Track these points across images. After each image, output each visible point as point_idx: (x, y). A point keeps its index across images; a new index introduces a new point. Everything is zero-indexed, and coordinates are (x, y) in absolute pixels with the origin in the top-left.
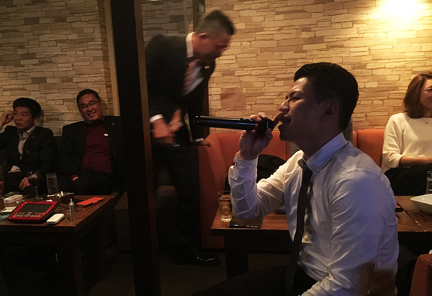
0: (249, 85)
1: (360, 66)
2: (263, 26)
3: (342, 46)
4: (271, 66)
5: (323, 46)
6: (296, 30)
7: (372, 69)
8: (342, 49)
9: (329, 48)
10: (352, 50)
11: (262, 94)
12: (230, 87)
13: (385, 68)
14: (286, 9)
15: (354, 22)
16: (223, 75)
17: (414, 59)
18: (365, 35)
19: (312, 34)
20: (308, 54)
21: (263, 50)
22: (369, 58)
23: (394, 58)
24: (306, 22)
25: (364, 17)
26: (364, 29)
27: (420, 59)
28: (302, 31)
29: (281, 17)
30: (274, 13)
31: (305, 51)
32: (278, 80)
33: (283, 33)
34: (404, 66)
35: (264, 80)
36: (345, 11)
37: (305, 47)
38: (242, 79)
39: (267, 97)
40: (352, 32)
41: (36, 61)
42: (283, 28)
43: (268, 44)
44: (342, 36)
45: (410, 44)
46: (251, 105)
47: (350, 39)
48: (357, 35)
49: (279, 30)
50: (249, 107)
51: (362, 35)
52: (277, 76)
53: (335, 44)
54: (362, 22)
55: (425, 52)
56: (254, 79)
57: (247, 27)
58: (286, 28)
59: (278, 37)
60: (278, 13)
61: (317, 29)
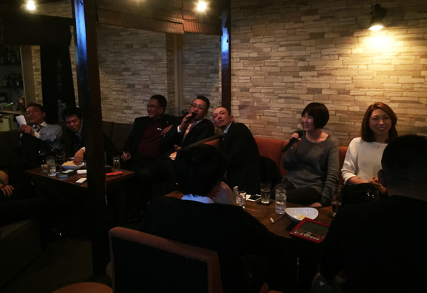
0: (259, 100)
1: (344, 92)
2: (270, 55)
3: (330, 75)
5: (315, 73)
7: (354, 96)
9: (319, 75)
10: (338, 78)
12: (246, 100)
14: (287, 43)
15: (340, 55)
16: (241, 91)
17: (392, 90)
18: (349, 67)
19: (306, 64)
20: (303, 79)
21: (270, 74)
22: (352, 86)
24: (303, 53)
25: (349, 52)
27: (398, 90)
29: (283, 49)
30: (278, 45)
31: (301, 77)
32: (280, 98)
33: (284, 62)
35: (270, 97)
36: (333, 45)
37: (301, 74)
38: (254, 95)
39: (271, 111)
40: (338, 63)
43: (274, 69)
44: (330, 67)
45: (388, 76)
46: (260, 116)
47: (336, 69)
48: (342, 66)
49: (281, 59)
50: (258, 117)
51: (346, 66)
53: (324, 72)
54: (347, 55)
55: (402, 84)
56: (262, 96)
57: (258, 55)
58: (286, 58)
59: (281, 64)
60: (281, 46)
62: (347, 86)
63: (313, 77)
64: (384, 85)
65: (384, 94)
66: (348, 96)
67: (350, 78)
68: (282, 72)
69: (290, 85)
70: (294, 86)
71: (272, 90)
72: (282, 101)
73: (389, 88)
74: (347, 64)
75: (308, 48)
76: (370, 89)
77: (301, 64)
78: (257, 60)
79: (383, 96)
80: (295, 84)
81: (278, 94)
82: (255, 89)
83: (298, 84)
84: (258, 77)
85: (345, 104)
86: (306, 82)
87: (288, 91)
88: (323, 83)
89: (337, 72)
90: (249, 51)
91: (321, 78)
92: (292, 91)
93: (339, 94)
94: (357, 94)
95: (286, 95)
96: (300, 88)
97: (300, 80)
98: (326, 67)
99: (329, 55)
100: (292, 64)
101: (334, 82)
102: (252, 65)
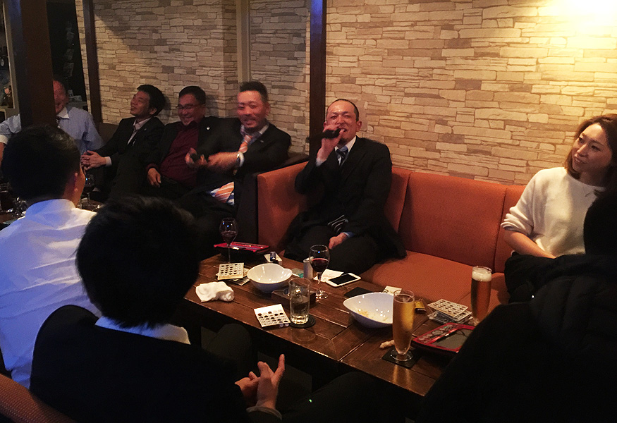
1: (521, 88)
4: (400, 75)
6: (433, 27)
7: (539, 94)
8: (496, 58)
9: (477, 56)
10: (511, 61)
11: (387, 113)
13: (560, 94)
18: (532, 41)
23: (576, 79)
26: (531, 30)
28: (442, 29)
32: (407, 95)
33: (417, 31)
34: (591, 94)
40: (513, 35)
41: (166, 48)
42: (418, 24)
47: (508, 44)
48: (519, 40)
51: (527, 40)
52: (406, 90)
58: (420, 23)
59: (410, 35)
61: (462, 27)
62: (527, 76)
63: (466, 58)
64: (596, 75)
65: (596, 92)
66: (528, 95)
67: (533, 62)
68: (413, 51)
69: (426, 73)
70: (431, 75)
71: (394, 81)
72: (411, 100)
73: (605, 82)
74: (528, 35)
75: (460, 6)
76: (570, 83)
77: (445, 35)
78: (370, 27)
79: (592, 96)
80: (435, 71)
81: (405, 88)
82: (366, 79)
83: (438, 71)
84: (371, 58)
85: (521, 110)
86: (454, 67)
87: (422, 83)
88: (483, 70)
89: (510, 51)
90: (357, 12)
91: (481, 62)
92: (428, 84)
93: (512, 90)
94: (544, 91)
95: (417, 91)
96: (443, 78)
97: (442, 63)
98: (491, 40)
99: (495, 19)
100: (430, 35)
101: (504, 69)
102: (360, 37)
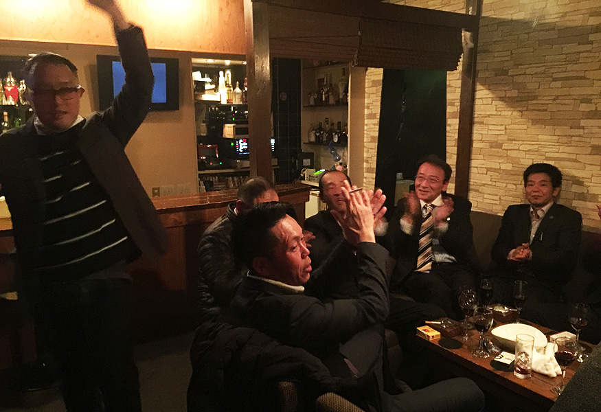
71: (537, 146)
